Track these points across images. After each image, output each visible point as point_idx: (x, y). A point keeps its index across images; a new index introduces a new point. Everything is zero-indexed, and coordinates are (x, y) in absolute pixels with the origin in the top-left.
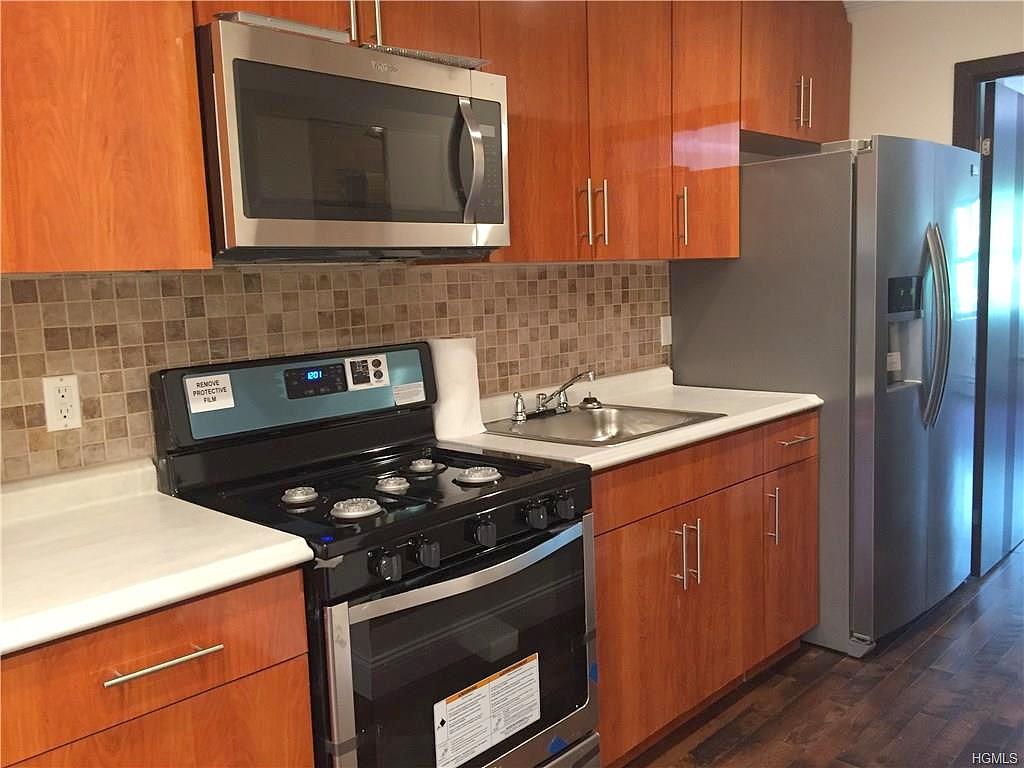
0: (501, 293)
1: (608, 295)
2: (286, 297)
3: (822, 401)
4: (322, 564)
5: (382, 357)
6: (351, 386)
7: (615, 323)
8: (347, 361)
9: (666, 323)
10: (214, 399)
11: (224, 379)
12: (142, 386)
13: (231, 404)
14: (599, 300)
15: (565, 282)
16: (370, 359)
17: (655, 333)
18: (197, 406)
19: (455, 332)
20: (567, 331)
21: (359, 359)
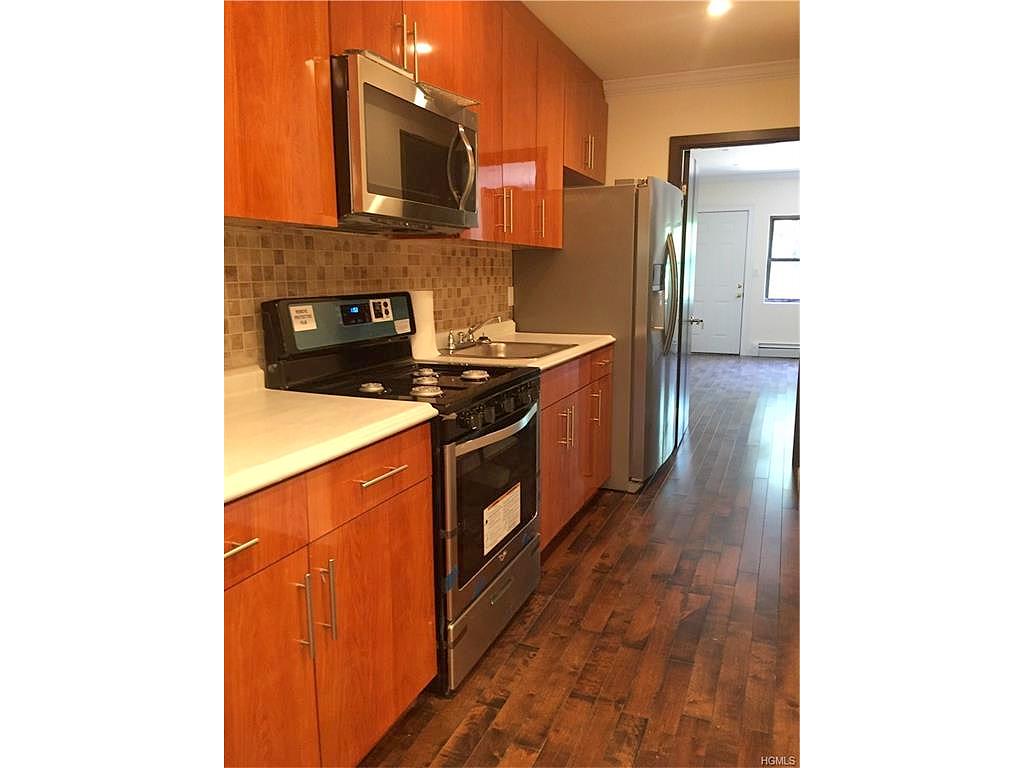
0: (434, 264)
1: (484, 270)
2: (327, 254)
3: (614, 339)
4: (446, 417)
5: (388, 301)
6: (375, 320)
7: (486, 289)
8: (371, 301)
9: (511, 290)
10: (306, 323)
11: (309, 308)
12: (251, 313)
13: (315, 327)
14: (480, 273)
15: (464, 258)
16: (382, 301)
17: (505, 297)
18: (298, 327)
19: (423, 287)
20: (465, 292)
21: (376, 301)
